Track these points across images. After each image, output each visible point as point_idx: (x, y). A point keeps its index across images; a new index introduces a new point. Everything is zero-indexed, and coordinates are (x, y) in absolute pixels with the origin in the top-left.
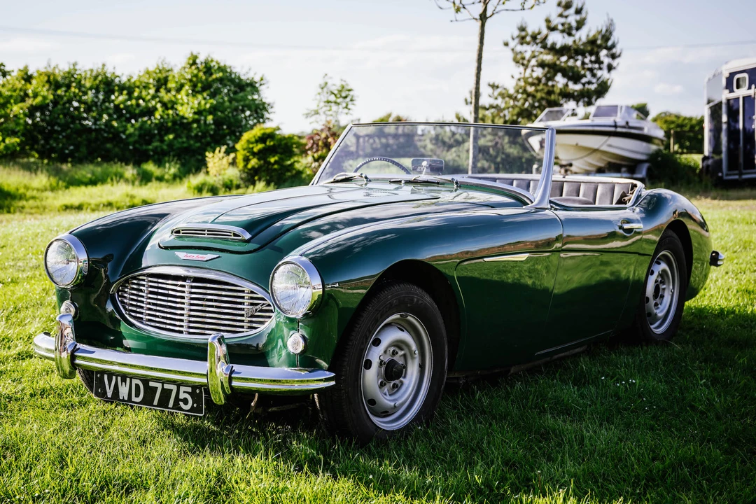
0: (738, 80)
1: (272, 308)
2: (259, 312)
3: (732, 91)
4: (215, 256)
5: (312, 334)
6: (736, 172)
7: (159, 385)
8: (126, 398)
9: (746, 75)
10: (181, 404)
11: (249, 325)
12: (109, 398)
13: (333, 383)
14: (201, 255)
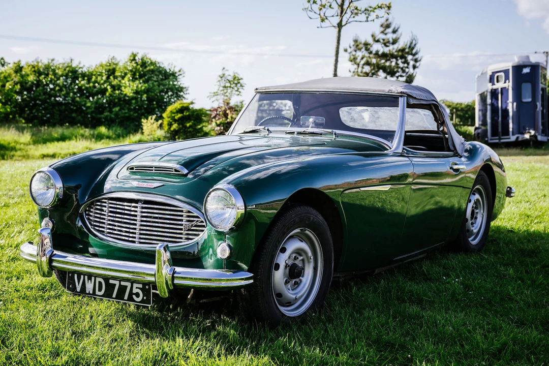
0: (498, 77)
1: (204, 224)
2: (194, 227)
3: (493, 84)
4: (161, 184)
5: (236, 243)
6: (497, 138)
7: (117, 283)
8: (91, 292)
9: (502, 74)
10: (134, 297)
11: (186, 236)
12: (78, 292)
13: (252, 281)
14: (149, 184)
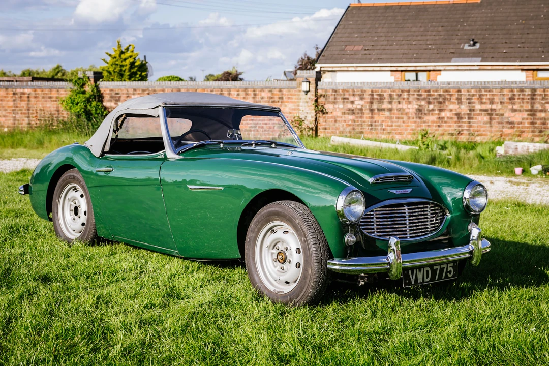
4: (411, 189)
7: (438, 267)
8: (421, 281)
10: (448, 274)
